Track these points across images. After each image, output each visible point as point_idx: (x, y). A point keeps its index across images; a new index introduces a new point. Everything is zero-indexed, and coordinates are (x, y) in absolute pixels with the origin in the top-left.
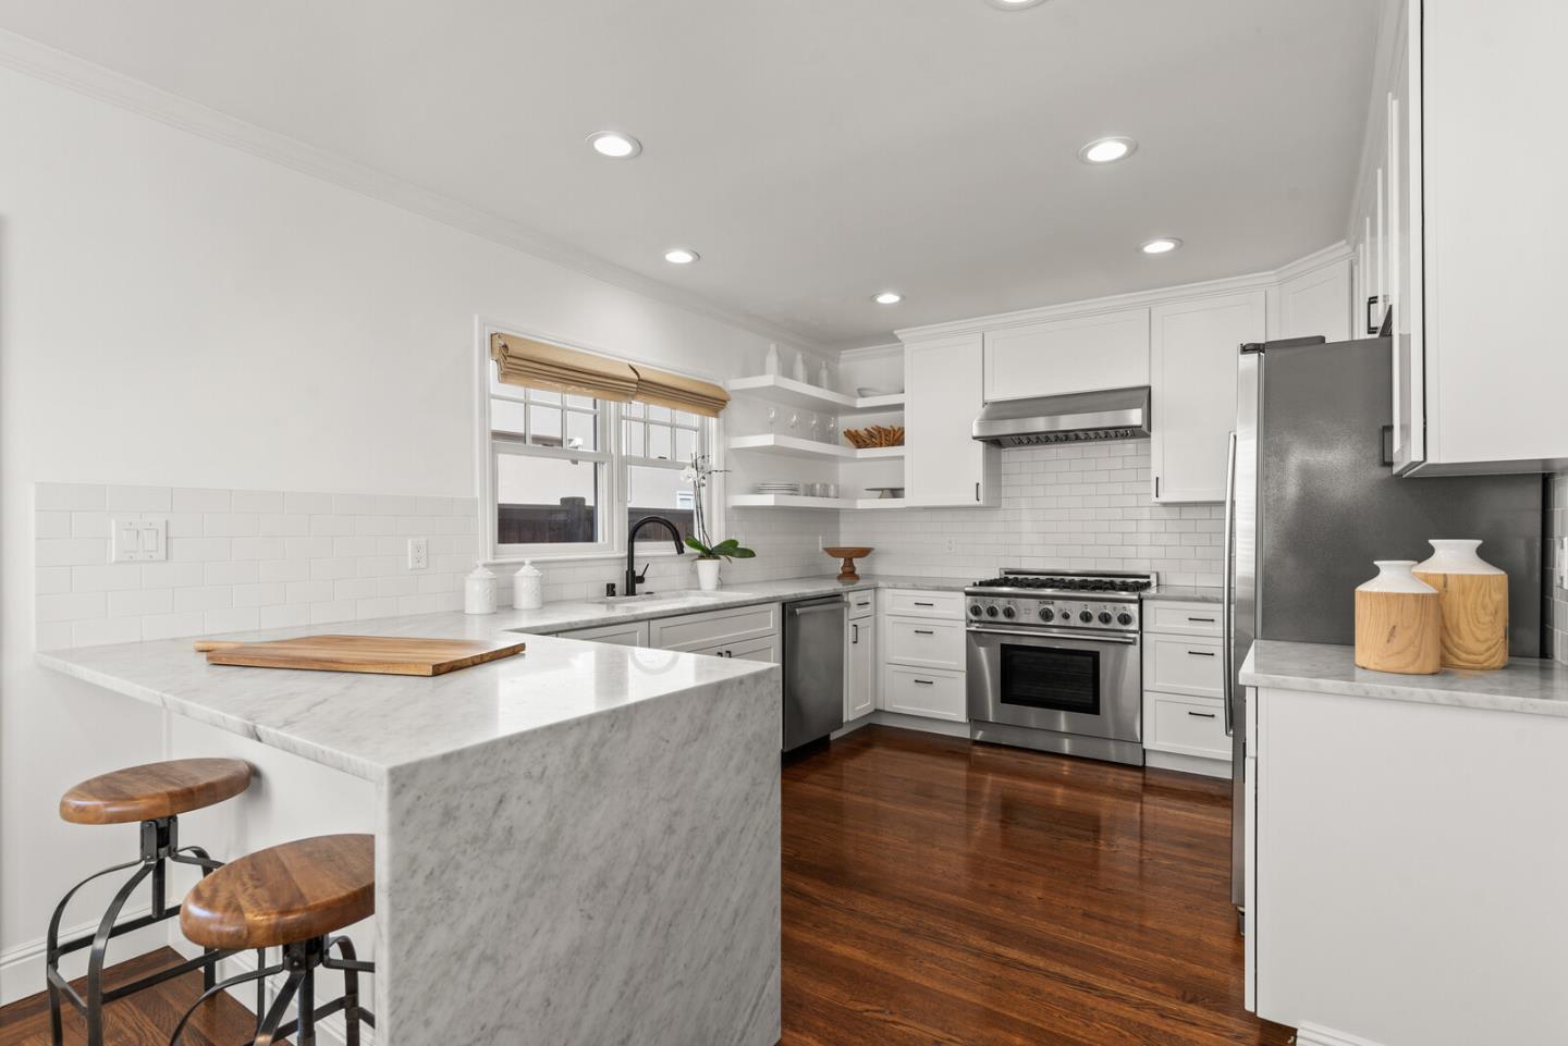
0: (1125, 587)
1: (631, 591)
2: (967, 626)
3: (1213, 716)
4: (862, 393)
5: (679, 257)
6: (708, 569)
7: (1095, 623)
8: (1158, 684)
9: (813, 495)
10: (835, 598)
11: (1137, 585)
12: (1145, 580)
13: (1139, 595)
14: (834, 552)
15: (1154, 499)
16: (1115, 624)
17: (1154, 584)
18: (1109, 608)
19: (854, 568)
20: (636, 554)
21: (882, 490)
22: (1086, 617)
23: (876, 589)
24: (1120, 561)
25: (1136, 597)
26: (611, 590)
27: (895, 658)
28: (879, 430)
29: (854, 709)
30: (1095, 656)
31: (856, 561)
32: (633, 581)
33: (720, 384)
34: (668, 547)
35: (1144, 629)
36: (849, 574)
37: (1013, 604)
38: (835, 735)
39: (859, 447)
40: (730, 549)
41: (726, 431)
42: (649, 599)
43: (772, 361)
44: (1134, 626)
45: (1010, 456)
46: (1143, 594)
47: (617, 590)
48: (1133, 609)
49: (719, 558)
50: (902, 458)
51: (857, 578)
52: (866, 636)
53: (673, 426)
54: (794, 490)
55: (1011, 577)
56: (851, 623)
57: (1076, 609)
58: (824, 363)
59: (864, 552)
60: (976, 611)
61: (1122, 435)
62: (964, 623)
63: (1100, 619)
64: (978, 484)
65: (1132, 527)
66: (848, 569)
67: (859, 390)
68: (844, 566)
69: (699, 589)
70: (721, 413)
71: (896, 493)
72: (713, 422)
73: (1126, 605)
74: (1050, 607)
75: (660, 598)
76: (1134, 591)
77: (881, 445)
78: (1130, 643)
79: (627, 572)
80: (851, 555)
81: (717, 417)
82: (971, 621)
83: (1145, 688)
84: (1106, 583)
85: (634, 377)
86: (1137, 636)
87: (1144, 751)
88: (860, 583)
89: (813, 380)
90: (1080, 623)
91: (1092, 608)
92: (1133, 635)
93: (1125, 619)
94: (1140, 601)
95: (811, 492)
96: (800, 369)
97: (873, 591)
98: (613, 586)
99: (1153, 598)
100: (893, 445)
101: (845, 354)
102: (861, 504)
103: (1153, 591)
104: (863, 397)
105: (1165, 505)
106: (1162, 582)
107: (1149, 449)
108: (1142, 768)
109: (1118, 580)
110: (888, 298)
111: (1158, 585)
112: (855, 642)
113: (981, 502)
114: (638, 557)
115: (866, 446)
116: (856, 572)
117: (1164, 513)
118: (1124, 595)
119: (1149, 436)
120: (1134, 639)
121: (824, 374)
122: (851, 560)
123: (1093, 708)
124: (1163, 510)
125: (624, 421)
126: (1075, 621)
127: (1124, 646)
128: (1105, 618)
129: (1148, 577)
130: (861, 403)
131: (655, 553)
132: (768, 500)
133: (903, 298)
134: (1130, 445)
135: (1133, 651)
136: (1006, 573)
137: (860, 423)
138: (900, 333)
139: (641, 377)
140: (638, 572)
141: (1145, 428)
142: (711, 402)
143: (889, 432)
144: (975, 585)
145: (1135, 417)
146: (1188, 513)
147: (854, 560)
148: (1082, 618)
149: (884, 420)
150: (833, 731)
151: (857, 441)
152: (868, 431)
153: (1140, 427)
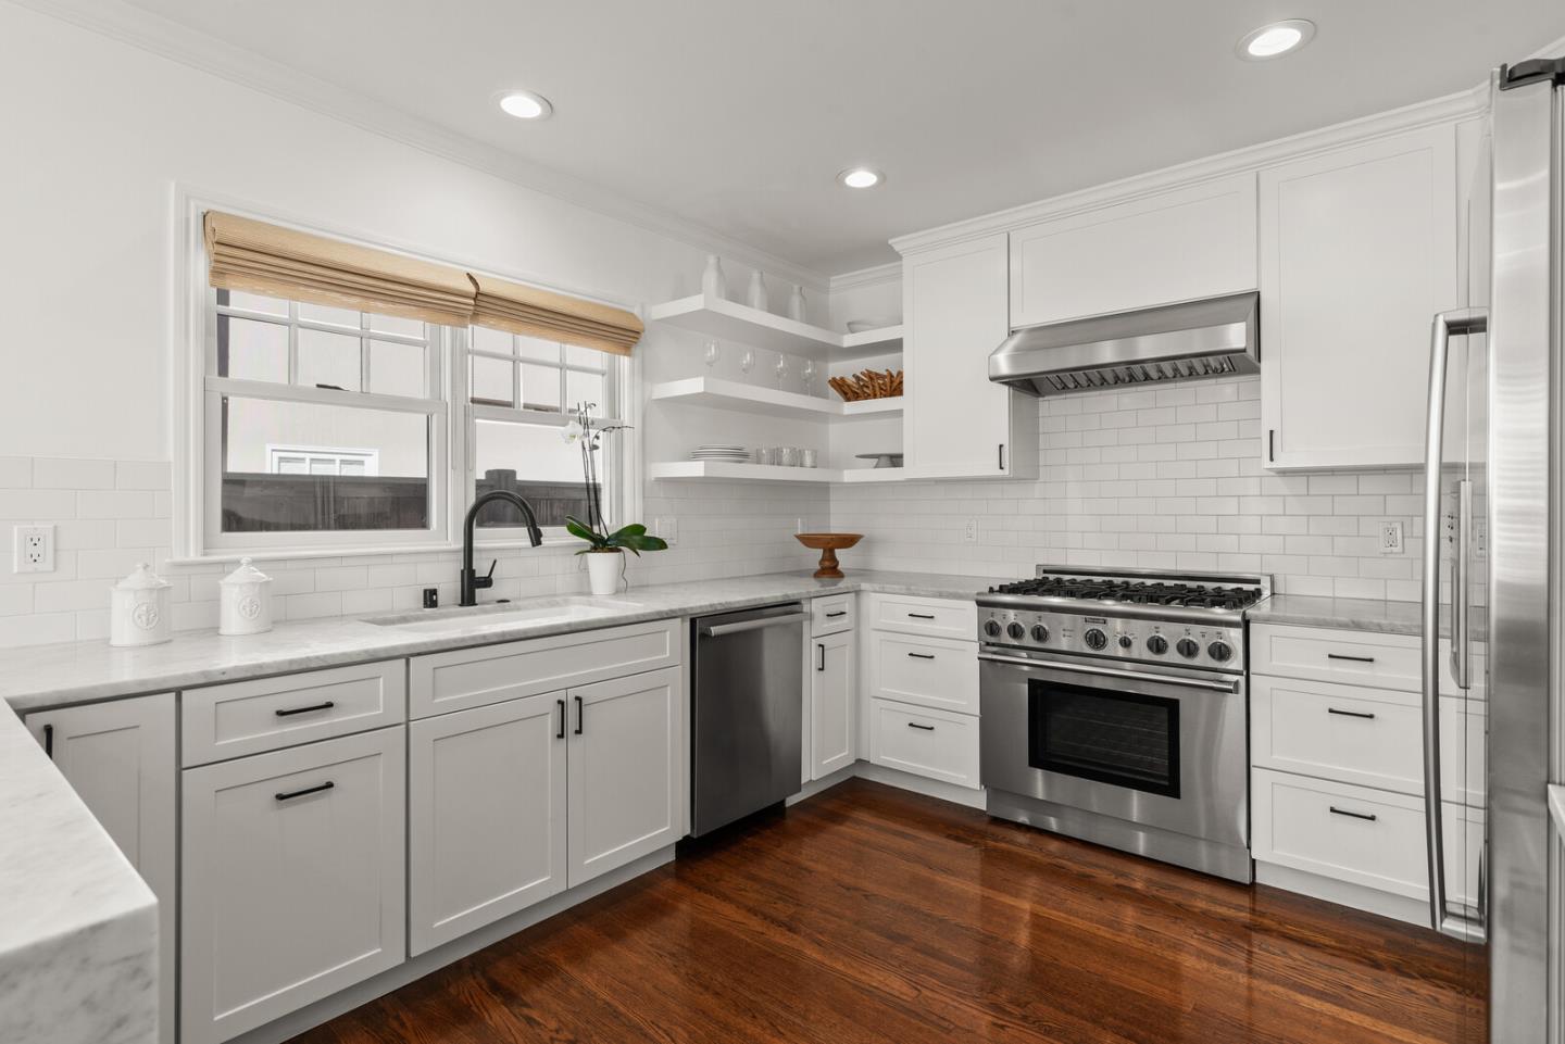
0: (1219, 599)
1: (468, 599)
2: (982, 650)
3: (1373, 818)
4: (852, 327)
5: (521, 106)
6: (602, 566)
7: (1172, 656)
8: (1274, 757)
9: (779, 464)
10: (790, 606)
11: (1240, 595)
12: (1251, 587)
13: (1244, 614)
14: (808, 540)
15: (1267, 464)
16: (1203, 659)
17: (1266, 593)
18: (1195, 634)
19: (836, 562)
20: (476, 544)
21: (877, 456)
22: (1157, 646)
23: (858, 593)
24: (1215, 555)
25: (1238, 618)
26: (430, 599)
27: (886, 691)
28: (871, 376)
29: (819, 764)
30: (1172, 706)
31: (840, 554)
32: (472, 585)
33: (636, 311)
34: (518, 536)
35: (1253, 669)
36: (830, 570)
37: (1047, 621)
38: (791, 801)
39: (848, 400)
40: (636, 539)
41: (645, 374)
42: (504, 610)
43: (710, 279)
44: (1236, 663)
45: (1053, 408)
46: (1251, 612)
47: (441, 598)
48: (1234, 637)
49: (619, 551)
50: (899, 413)
51: (840, 575)
52: (839, 660)
53: (563, 367)
54: (741, 456)
55: (1052, 577)
56: (815, 642)
57: (1141, 632)
58: (796, 287)
59: (849, 541)
60: (992, 629)
61: (1215, 371)
62: (976, 646)
63: (1180, 649)
64: (1001, 446)
65: (1231, 506)
66: (827, 564)
67: (849, 324)
68: (823, 560)
69: (590, 594)
70: (637, 350)
71: (895, 460)
72: (624, 362)
73: (1224, 630)
74: (1100, 627)
75: (519, 609)
76: (1235, 606)
77: (875, 397)
78: (1230, 691)
79: (462, 572)
80: (831, 544)
81: (629, 355)
82: (988, 644)
83: (1252, 763)
84: (1191, 590)
85: (471, 289)
86: (1242, 679)
87: (1254, 861)
88: (843, 584)
89: (778, 307)
90: (1148, 655)
91: (1168, 632)
92: (1234, 678)
93: (1221, 652)
94: (1246, 624)
95: (776, 460)
96: (756, 292)
97: (853, 595)
98: (434, 592)
99: (1267, 620)
100: (891, 395)
101: (836, 281)
102: (849, 476)
103: (1264, 607)
104: (853, 332)
105: (1283, 473)
106: (1279, 589)
107: (1258, 390)
108: (1251, 888)
109: (1210, 586)
110: (861, 179)
111: (1273, 594)
112: (822, 669)
113: (1006, 472)
114: (480, 550)
115: (857, 397)
116: (839, 567)
117: (1281, 486)
118: (1219, 612)
119: (1257, 371)
120: (1236, 683)
121: (796, 302)
122: (832, 551)
123: (1169, 785)
124: (1279, 480)
125: (470, 357)
126: (1140, 650)
127: (1220, 694)
128: (1189, 649)
129: (1258, 582)
130: (849, 341)
131: (501, 542)
132: (696, 469)
133: (883, 177)
134: (1227, 387)
135: (1235, 703)
136: (1045, 572)
137: (848, 369)
138: (898, 244)
139: (484, 288)
140: (481, 569)
141: (1251, 353)
142: (622, 335)
143: (883, 377)
144: (991, 590)
145: (1236, 336)
146: (1318, 484)
147: (837, 551)
148: (1150, 646)
149: (879, 364)
150: (788, 796)
151: (846, 394)
152: (858, 378)
153: (1244, 350)
